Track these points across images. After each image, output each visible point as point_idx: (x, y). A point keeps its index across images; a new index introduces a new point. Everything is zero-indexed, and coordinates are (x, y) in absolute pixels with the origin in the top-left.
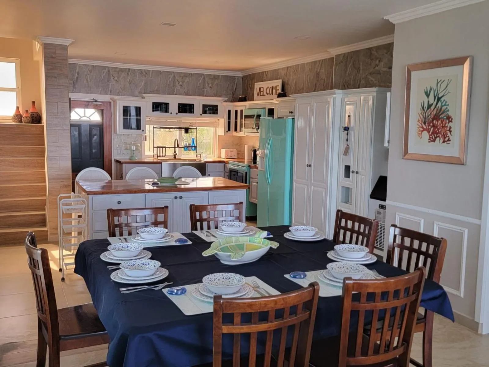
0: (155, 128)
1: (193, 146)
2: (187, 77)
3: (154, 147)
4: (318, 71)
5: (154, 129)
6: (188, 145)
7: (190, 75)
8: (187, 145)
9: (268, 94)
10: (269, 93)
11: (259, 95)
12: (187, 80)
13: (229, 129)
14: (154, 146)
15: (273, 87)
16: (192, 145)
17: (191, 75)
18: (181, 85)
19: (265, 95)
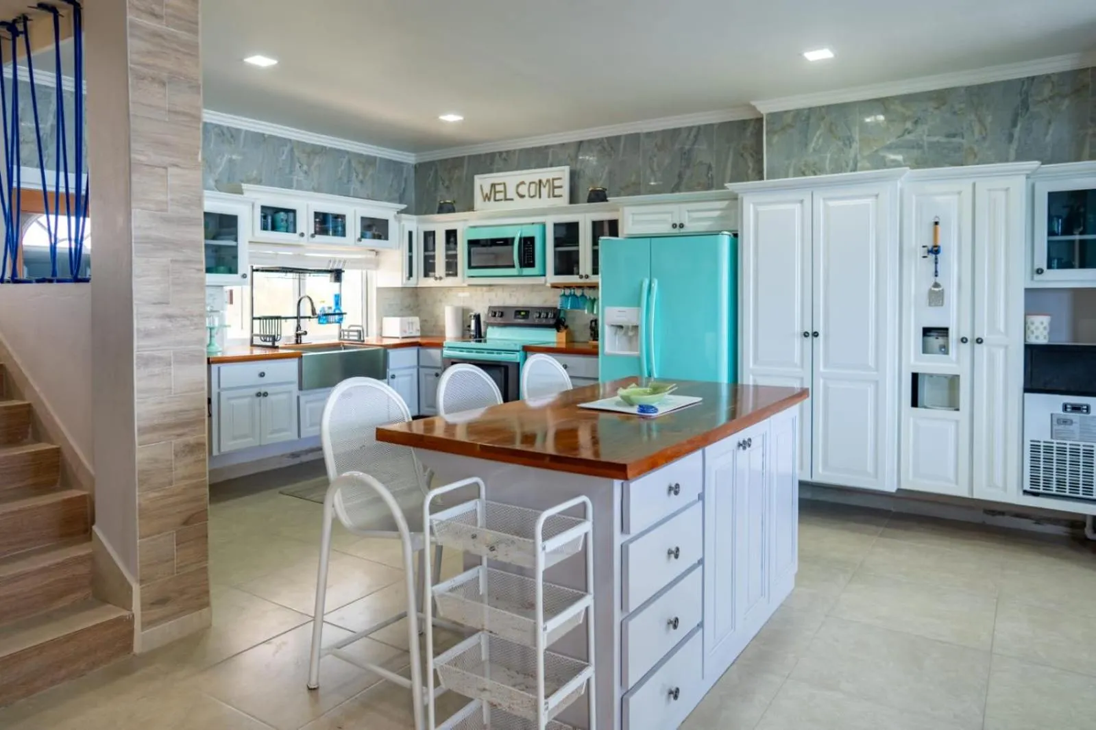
0: (257, 270)
1: (337, 311)
2: (316, 154)
3: (254, 319)
4: (687, 147)
5: (255, 273)
6: (326, 309)
7: (322, 149)
8: (324, 311)
9: (522, 196)
10: (527, 194)
11: (489, 199)
12: (317, 161)
13: (411, 275)
14: (255, 316)
15: (540, 181)
16: (335, 311)
17: (324, 151)
18: (306, 173)
19: (512, 200)
